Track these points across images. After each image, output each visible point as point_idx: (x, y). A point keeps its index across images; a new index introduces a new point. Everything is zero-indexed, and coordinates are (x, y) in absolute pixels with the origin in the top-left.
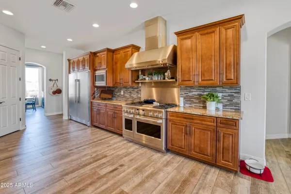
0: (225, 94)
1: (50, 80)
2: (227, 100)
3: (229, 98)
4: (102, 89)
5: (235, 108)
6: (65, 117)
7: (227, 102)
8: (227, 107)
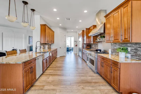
0: (132, 48)
1: (75, 41)
2: (133, 52)
3: (135, 51)
4: (87, 45)
5: (138, 58)
6: (78, 55)
7: (133, 53)
8: (133, 57)
